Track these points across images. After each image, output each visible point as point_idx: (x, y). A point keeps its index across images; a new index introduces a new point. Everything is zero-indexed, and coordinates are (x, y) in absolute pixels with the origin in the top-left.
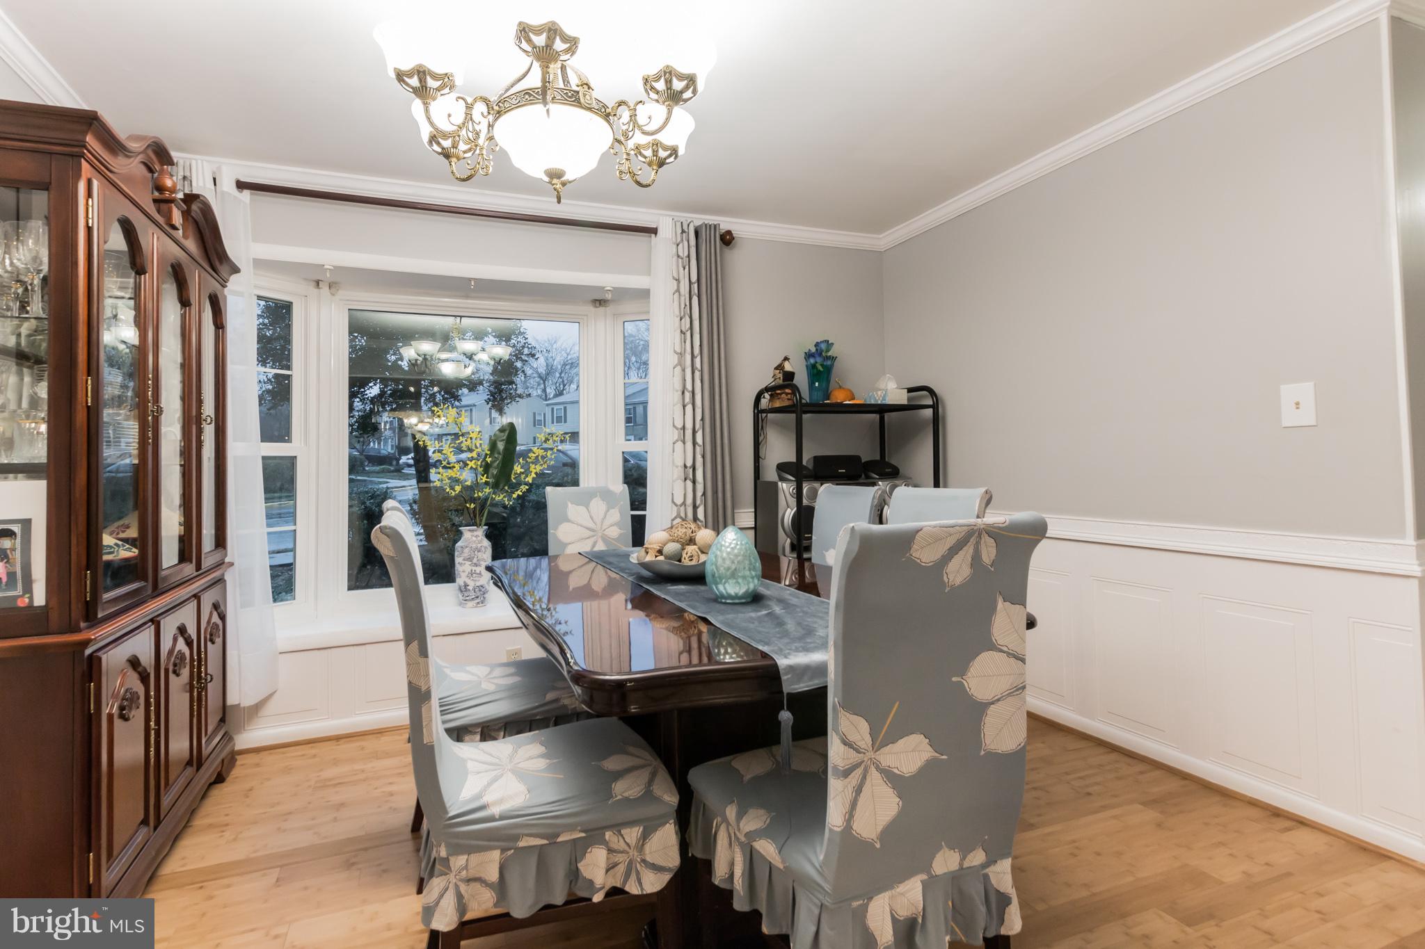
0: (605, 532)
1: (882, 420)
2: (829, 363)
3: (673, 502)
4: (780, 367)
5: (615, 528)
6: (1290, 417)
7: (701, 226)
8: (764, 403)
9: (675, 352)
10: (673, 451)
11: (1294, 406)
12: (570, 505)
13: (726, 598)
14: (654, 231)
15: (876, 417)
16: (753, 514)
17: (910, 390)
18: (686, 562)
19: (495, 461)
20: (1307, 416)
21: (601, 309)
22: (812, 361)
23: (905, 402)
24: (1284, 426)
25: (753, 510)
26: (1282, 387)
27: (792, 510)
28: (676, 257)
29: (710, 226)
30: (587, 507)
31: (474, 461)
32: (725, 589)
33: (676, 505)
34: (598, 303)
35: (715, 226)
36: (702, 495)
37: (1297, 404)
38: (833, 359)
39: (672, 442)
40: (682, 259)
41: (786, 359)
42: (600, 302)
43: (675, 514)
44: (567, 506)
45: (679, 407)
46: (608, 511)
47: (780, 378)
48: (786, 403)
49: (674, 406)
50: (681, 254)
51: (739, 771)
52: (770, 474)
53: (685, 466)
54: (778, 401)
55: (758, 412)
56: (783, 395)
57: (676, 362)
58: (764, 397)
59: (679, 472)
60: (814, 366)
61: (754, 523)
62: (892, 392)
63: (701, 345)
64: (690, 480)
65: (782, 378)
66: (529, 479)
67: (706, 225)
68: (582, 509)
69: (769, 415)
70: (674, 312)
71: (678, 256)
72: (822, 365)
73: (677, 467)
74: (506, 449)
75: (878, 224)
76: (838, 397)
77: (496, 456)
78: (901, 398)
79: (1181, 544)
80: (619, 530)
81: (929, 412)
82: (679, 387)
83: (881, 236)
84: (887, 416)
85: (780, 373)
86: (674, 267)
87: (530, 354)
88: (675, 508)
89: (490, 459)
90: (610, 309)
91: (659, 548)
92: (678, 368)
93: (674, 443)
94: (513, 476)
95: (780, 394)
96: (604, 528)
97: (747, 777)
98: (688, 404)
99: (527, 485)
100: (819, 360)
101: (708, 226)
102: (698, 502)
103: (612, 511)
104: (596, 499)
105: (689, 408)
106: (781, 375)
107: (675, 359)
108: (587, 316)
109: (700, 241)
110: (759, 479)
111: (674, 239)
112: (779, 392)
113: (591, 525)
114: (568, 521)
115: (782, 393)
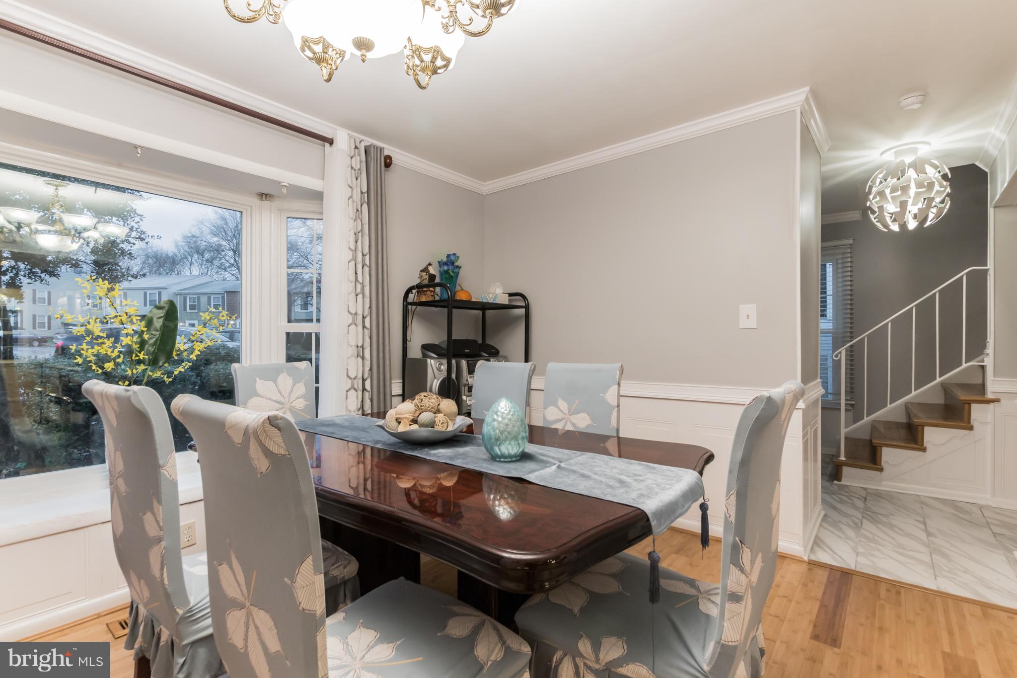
0: (292, 405)
1: (484, 315)
2: (457, 270)
3: (348, 376)
4: (425, 270)
5: (301, 400)
6: (744, 323)
7: (370, 146)
8: (411, 297)
9: (350, 248)
10: (348, 333)
11: (746, 317)
12: (258, 380)
13: (506, 458)
14: (331, 142)
15: (479, 312)
16: (401, 384)
17: (511, 295)
18: (439, 428)
19: (151, 338)
20: (752, 323)
21: (266, 203)
22: (446, 268)
23: (507, 303)
24: (740, 328)
25: (401, 381)
26: (741, 306)
27: (438, 381)
28: (350, 168)
29: (377, 147)
30: (275, 381)
31: (129, 338)
32: (500, 450)
33: (350, 378)
34: (264, 197)
35: (381, 149)
36: (369, 370)
37: (748, 316)
38: (459, 267)
39: (347, 325)
40: (355, 170)
41: (430, 264)
42: (264, 196)
43: (349, 386)
44: (256, 382)
45: (354, 295)
46: (294, 385)
47: (426, 279)
48: (430, 299)
49: (349, 294)
50: (354, 166)
51: (565, 607)
52: (415, 352)
53: (358, 347)
54: (424, 297)
55: (406, 304)
56: (429, 292)
57: (351, 257)
58: (412, 293)
59: (353, 351)
60: (447, 272)
61: (401, 391)
62: (497, 294)
63: (369, 246)
64: (361, 357)
65: (427, 279)
66: (193, 357)
67: (374, 146)
68: (270, 384)
69: (418, 307)
70: (349, 214)
71: (352, 168)
72: (453, 272)
73: (351, 346)
74: (164, 326)
75: (485, 174)
76: (461, 296)
77: (154, 332)
78: (504, 300)
79: (676, 395)
80: (305, 402)
81: (522, 311)
82: (352, 278)
83: (485, 184)
84: (489, 313)
85: (426, 275)
86: (349, 176)
87: (139, 238)
88: (350, 381)
89: (148, 336)
90: (275, 204)
91: (412, 418)
92: (353, 263)
93: (349, 326)
94: (174, 353)
95: (426, 291)
96: (292, 400)
97: (576, 610)
98: (359, 293)
99: (190, 362)
100: (451, 268)
101: (376, 148)
102: (366, 376)
103: (298, 385)
104: (283, 374)
105: (360, 296)
106: (427, 277)
107: (350, 255)
108: (251, 207)
109: (369, 159)
110: (406, 356)
111: (349, 153)
112: (425, 289)
113: (279, 398)
114: (258, 395)
115: (428, 291)
